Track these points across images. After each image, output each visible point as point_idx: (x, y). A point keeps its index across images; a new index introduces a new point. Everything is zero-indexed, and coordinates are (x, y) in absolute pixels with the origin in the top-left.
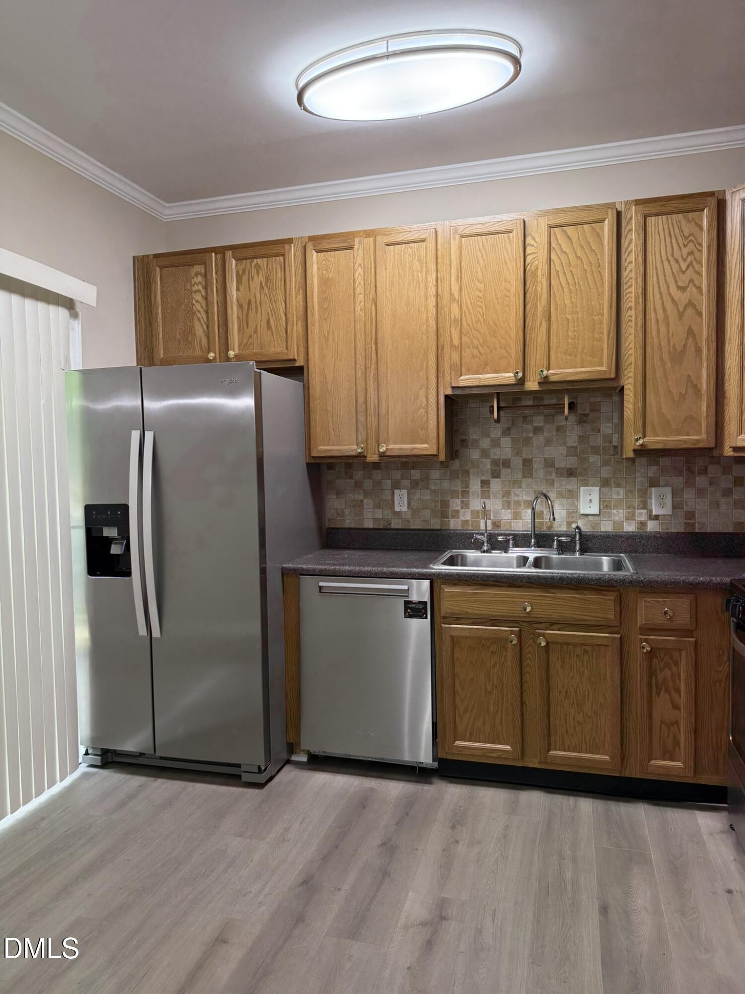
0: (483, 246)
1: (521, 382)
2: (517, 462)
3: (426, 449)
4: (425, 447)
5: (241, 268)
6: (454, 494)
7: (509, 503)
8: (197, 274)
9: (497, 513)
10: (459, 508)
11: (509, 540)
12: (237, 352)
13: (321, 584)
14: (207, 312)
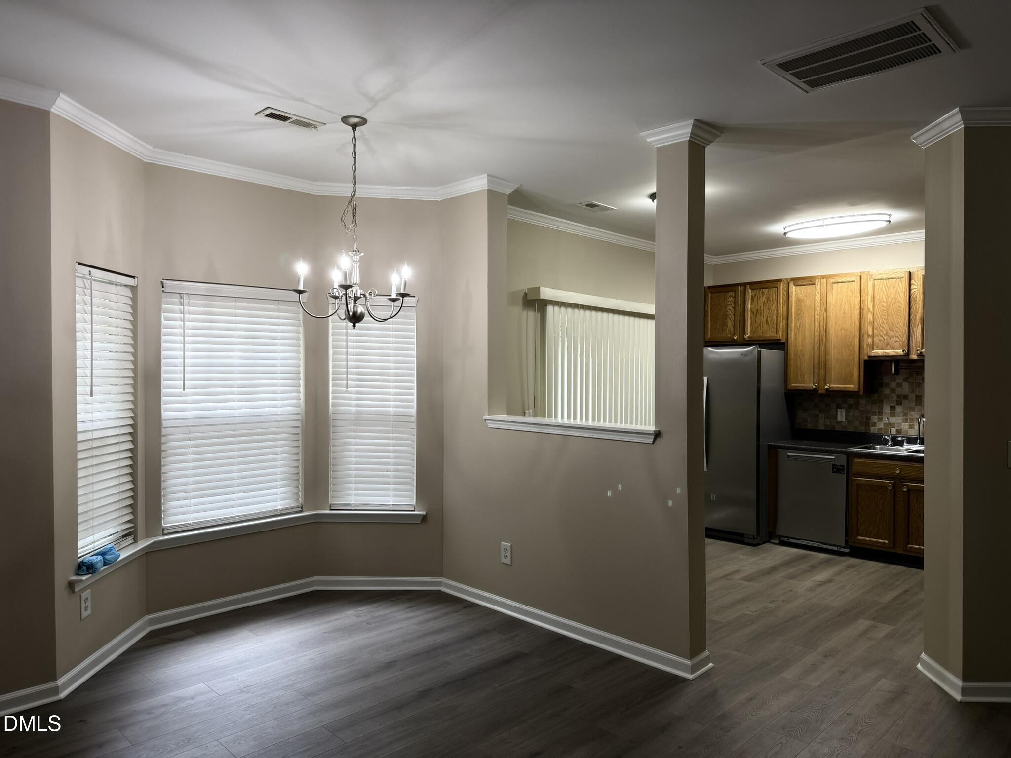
0: (887, 285)
1: (908, 354)
2: (912, 397)
3: (852, 388)
4: (852, 387)
5: (754, 293)
6: (874, 413)
7: (907, 419)
8: (730, 297)
9: (900, 425)
10: (876, 421)
11: (904, 440)
12: (749, 335)
13: (788, 454)
14: (734, 315)
